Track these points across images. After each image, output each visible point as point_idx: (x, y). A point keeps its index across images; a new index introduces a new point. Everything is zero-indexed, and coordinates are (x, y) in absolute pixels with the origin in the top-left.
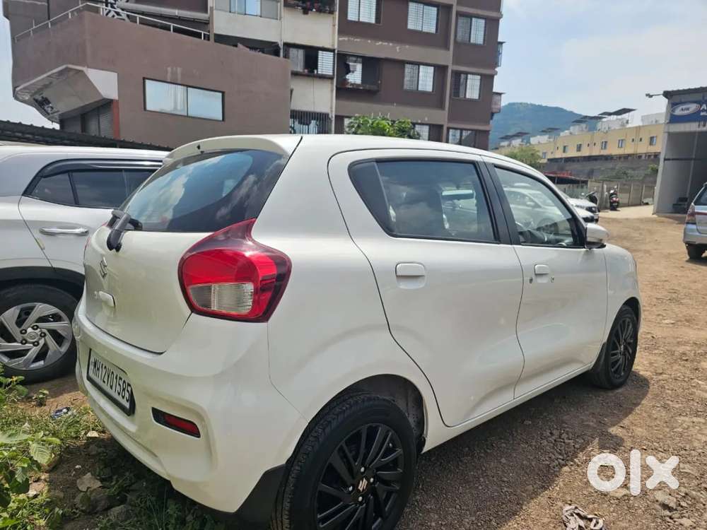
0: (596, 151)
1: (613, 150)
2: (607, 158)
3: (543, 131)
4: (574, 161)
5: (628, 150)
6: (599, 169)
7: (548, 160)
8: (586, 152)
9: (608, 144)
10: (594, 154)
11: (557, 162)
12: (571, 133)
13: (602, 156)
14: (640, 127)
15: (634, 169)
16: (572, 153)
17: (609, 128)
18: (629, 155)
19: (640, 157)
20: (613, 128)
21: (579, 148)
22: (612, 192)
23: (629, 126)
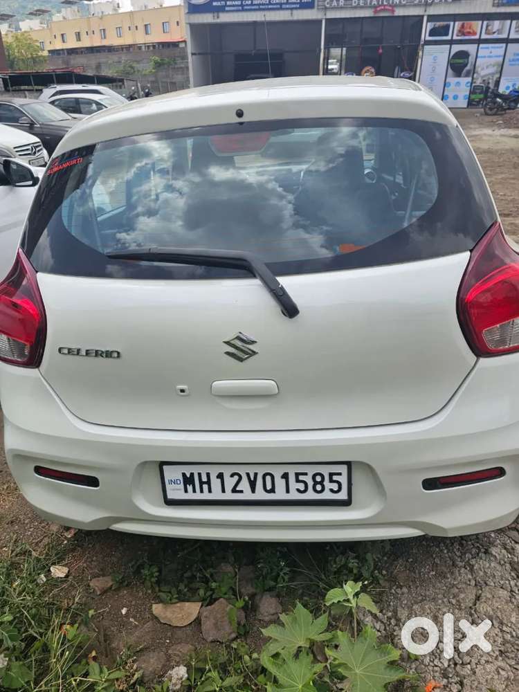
0: (97, 42)
1: (113, 40)
2: (110, 49)
3: (31, 14)
4: (77, 53)
5: (127, 40)
6: (107, 63)
7: (49, 51)
8: (86, 42)
9: (107, 32)
10: (95, 45)
11: (59, 54)
12: (64, 18)
13: (104, 46)
14: (131, 12)
15: (138, 62)
16: (72, 43)
17: (102, 13)
18: (130, 46)
19: (140, 48)
20: (107, 13)
21: (78, 36)
22: (147, 90)
23: (121, 11)
